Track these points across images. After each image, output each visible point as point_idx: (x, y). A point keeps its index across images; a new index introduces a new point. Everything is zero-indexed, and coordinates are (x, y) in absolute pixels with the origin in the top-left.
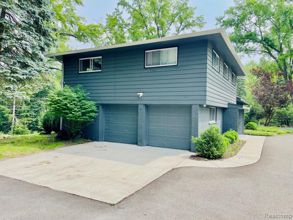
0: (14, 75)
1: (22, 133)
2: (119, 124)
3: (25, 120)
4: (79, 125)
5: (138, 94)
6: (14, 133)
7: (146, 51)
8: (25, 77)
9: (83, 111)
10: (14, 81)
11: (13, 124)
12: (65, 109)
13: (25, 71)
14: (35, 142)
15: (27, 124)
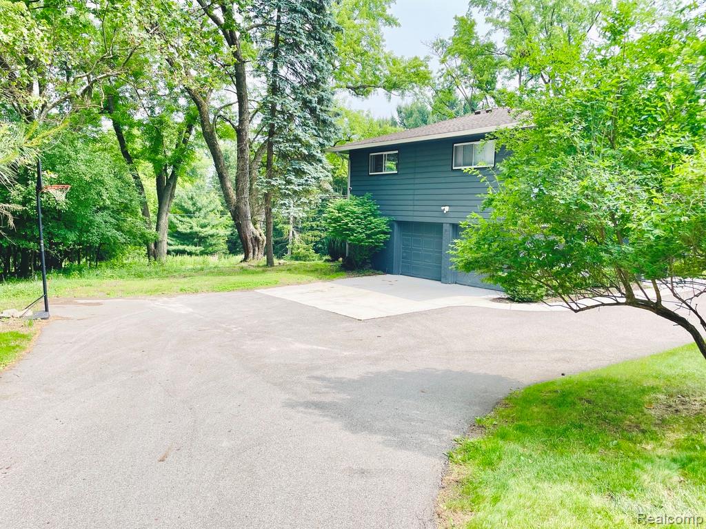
0: (289, 187)
1: (304, 258)
2: (419, 250)
3: (309, 235)
4: (366, 250)
5: (443, 208)
6: (292, 258)
7: (455, 145)
8: (301, 188)
9: (368, 232)
10: (289, 195)
11: (290, 241)
12: (346, 230)
13: (302, 181)
14: (314, 271)
15: (312, 242)
